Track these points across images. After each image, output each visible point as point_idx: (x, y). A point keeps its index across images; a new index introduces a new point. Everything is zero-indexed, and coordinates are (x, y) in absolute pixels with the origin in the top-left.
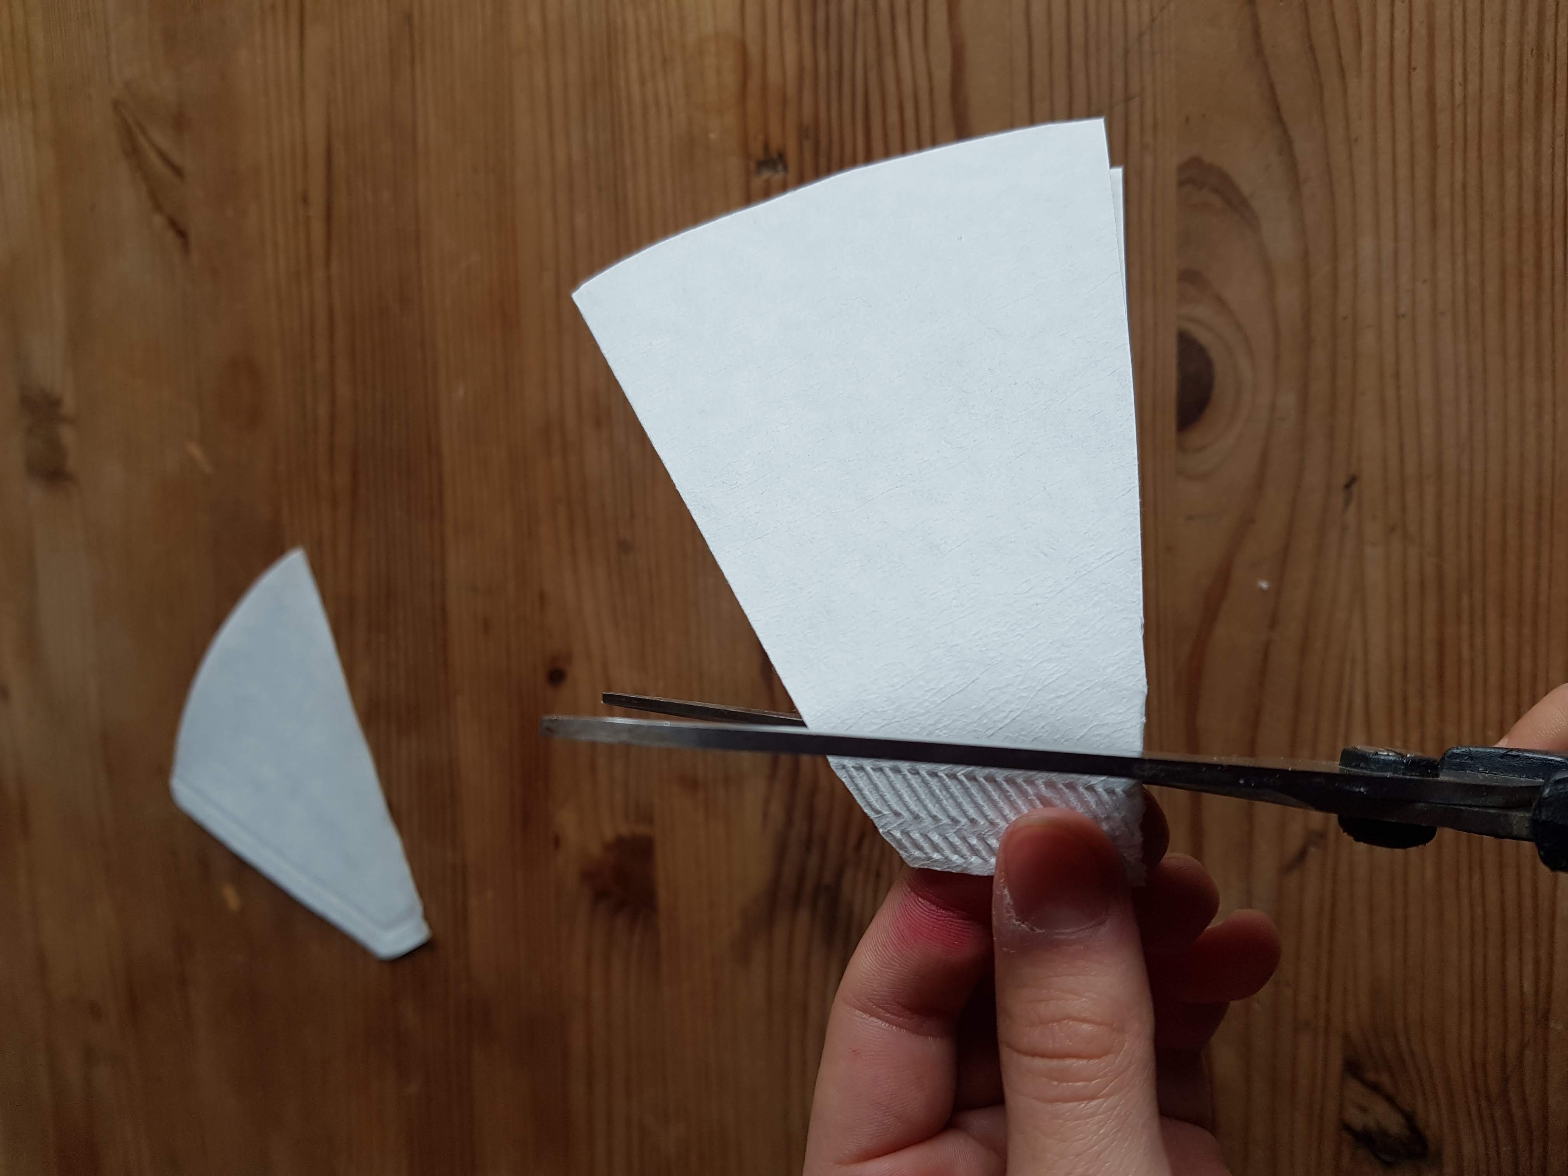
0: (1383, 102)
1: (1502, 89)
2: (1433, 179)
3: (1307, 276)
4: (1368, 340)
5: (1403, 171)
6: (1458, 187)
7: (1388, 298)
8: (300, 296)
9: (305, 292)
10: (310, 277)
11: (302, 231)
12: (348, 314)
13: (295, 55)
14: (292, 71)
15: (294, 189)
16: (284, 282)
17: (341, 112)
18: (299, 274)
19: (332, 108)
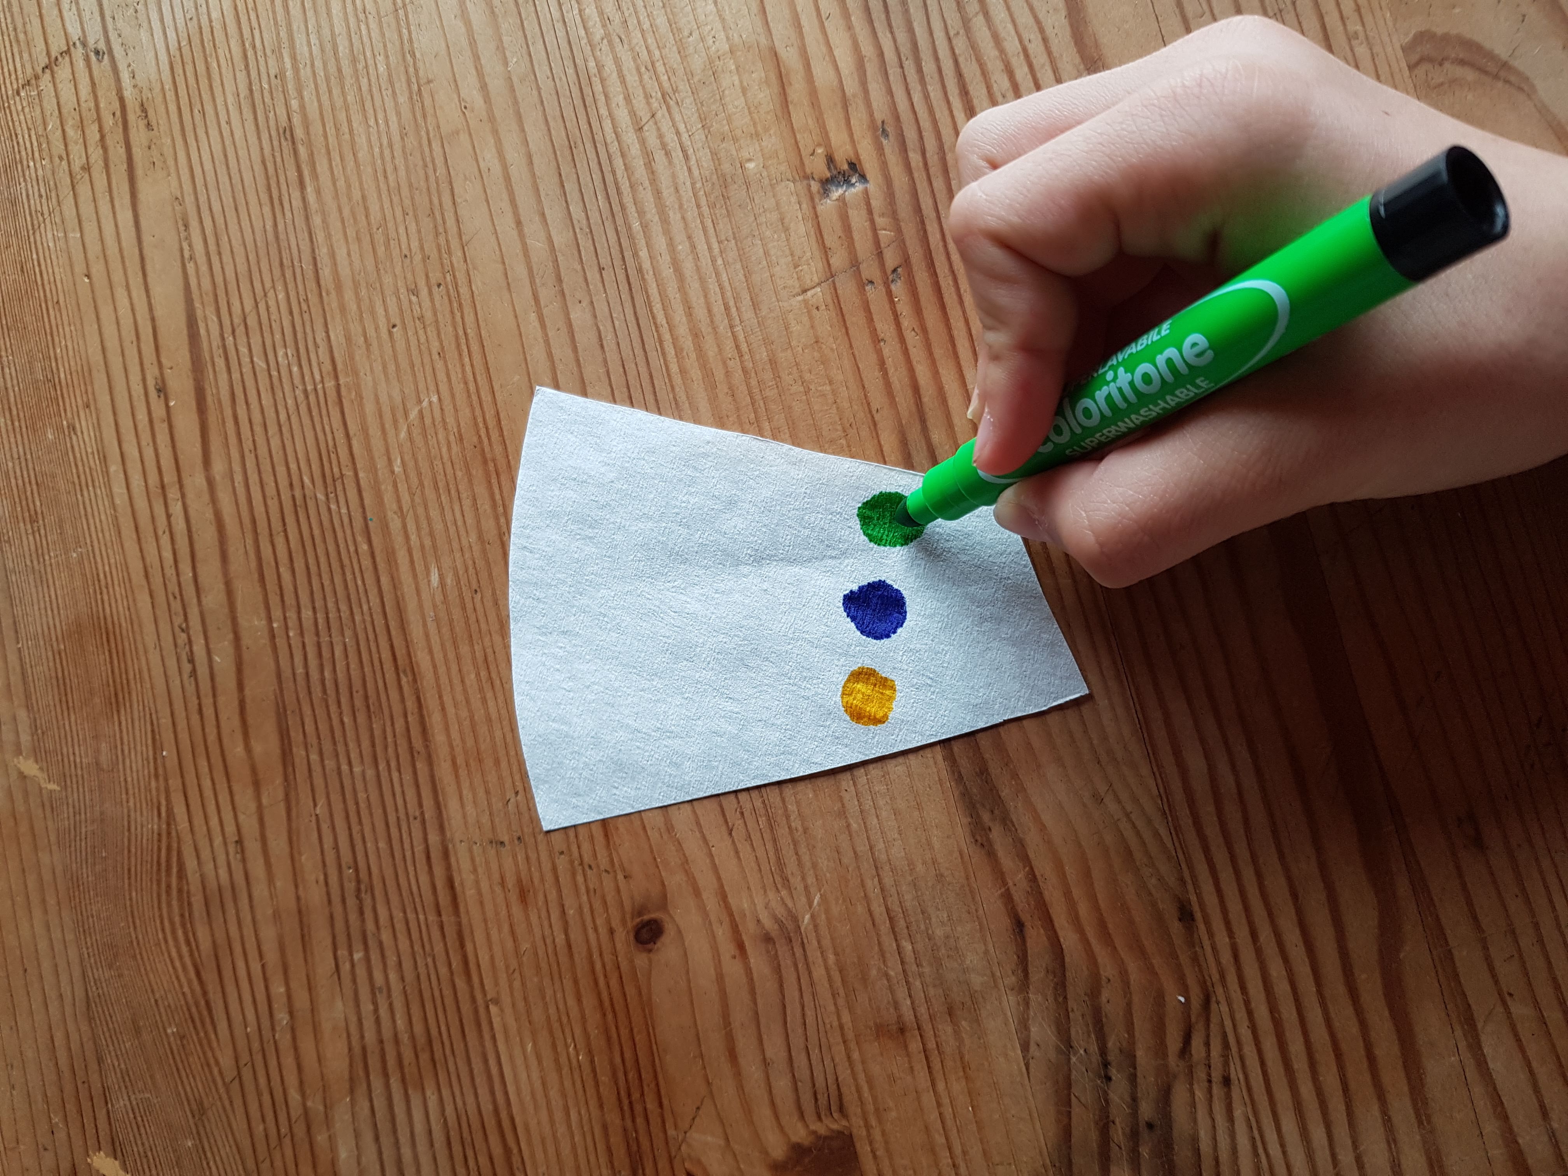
8: (169, 516)
9: (177, 509)
10: (181, 487)
11: (162, 431)
12: (247, 520)
13: (125, 216)
14: (123, 236)
15: (144, 380)
16: (141, 503)
17: (204, 268)
18: (163, 487)
19: (190, 267)
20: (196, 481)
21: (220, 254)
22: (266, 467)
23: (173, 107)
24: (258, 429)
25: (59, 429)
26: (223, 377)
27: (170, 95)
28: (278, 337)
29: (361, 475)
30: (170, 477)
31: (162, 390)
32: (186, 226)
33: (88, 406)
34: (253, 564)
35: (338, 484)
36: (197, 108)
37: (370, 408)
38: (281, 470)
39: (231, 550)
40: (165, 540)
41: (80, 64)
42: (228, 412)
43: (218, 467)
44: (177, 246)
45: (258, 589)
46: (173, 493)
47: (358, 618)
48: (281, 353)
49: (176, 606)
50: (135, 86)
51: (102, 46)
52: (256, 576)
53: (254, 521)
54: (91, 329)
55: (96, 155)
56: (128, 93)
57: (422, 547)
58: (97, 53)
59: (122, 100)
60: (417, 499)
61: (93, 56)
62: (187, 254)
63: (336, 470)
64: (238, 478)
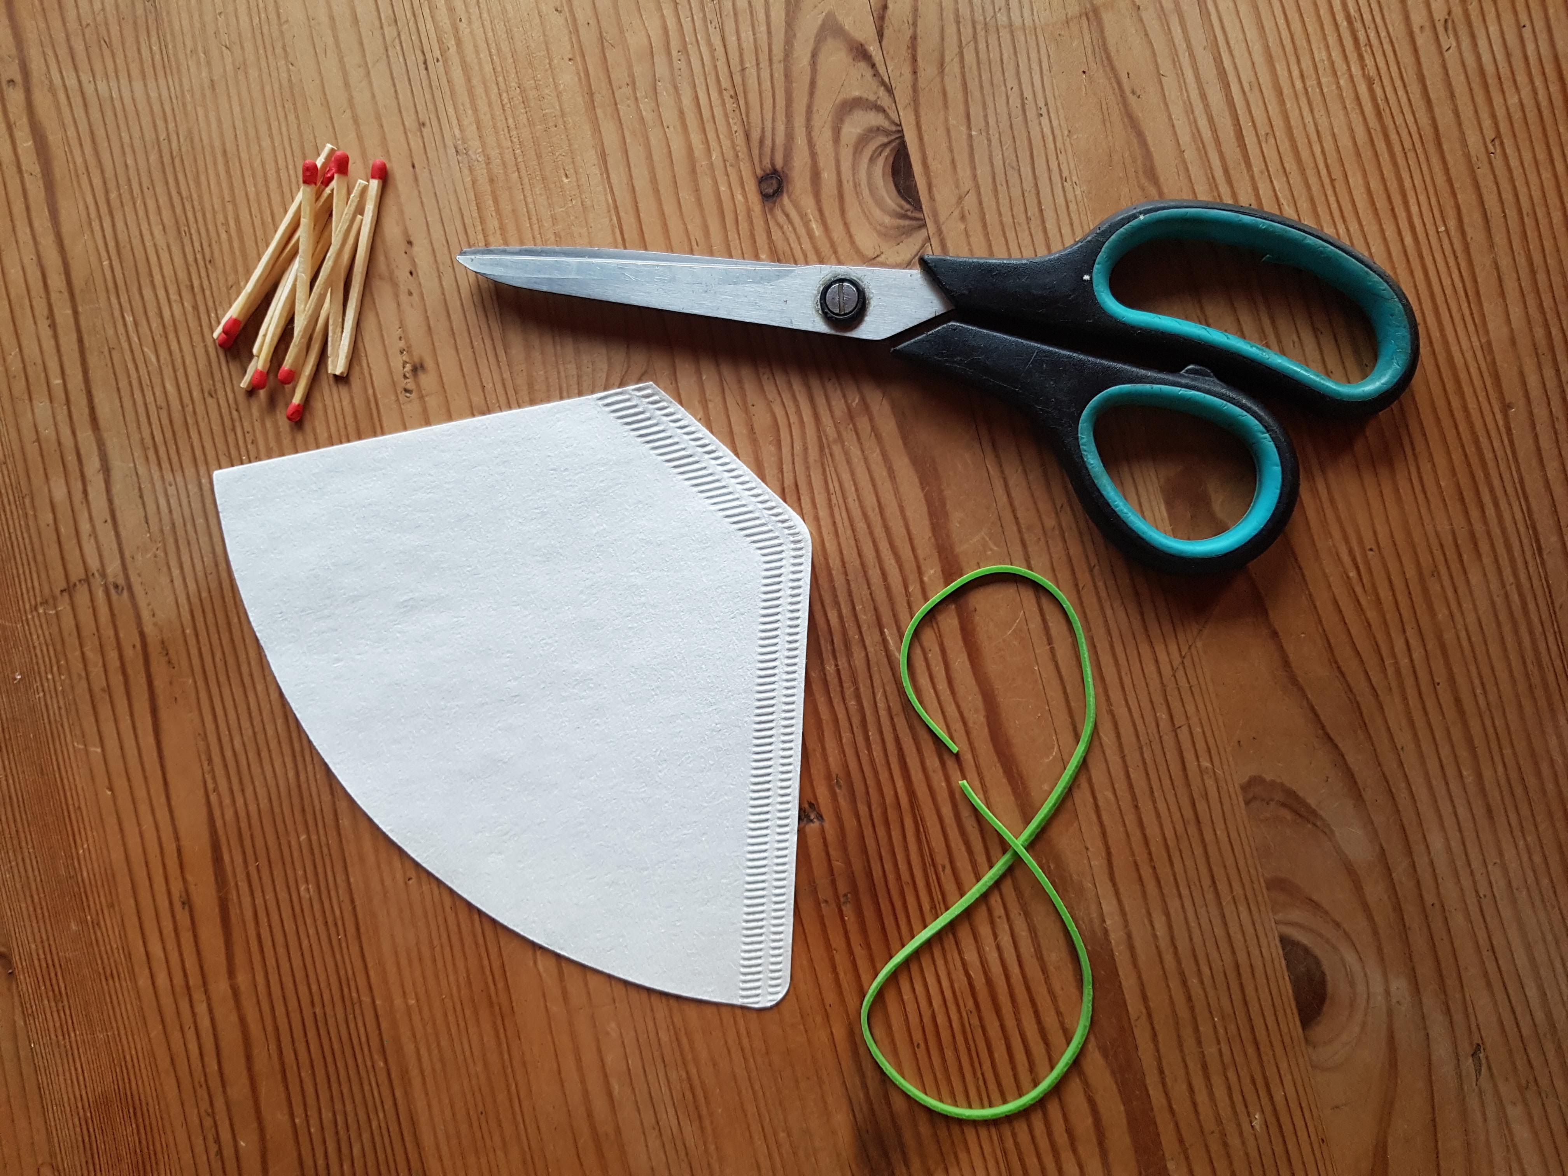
0: (1417, 715)
1: (1517, 696)
2: (1479, 776)
3: (1388, 870)
4: (1458, 920)
5: (1451, 771)
6: (1503, 781)
7: (1466, 882)
8: (194, 1014)
9: (202, 1008)
10: (206, 991)
11: (187, 937)
12: (270, 1028)
13: (147, 741)
14: (145, 758)
15: (169, 893)
16: (167, 1001)
17: (227, 801)
18: (188, 988)
19: (213, 797)
20: (220, 987)
21: (243, 790)
22: (289, 985)
23: (194, 652)
24: (281, 951)
25: (83, 922)
26: (246, 900)
27: (192, 641)
28: (300, 873)
29: (378, 1002)
30: (194, 980)
31: (187, 902)
32: (210, 760)
33: (112, 906)
34: (277, 1067)
35: (357, 1006)
36: (218, 655)
37: (386, 946)
38: (303, 989)
39: (255, 1052)
40: (191, 1035)
41: (100, 594)
42: (252, 932)
43: (242, 979)
44: (201, 777)
45: (281, 1088)
46: (199, 996)
47: (375, 1124)
48: (302, 888)
49: (202, 1093)
50: (155, 624)
51: (121, 581)
52: (279, 1077)
53: (277, 1029)
54: (114, 839)
55: (117, 680)
56: (149, 629)
57: (434, 1070)
58: (116, 586)
59: (142, 635)
60: (430, 1030)
61: (112, 588)
62: (210, 786)
63: (354, 995)
64: (262, 988)
